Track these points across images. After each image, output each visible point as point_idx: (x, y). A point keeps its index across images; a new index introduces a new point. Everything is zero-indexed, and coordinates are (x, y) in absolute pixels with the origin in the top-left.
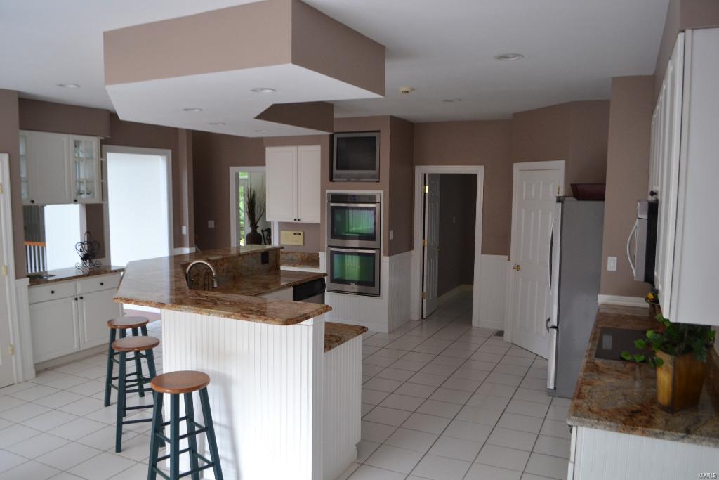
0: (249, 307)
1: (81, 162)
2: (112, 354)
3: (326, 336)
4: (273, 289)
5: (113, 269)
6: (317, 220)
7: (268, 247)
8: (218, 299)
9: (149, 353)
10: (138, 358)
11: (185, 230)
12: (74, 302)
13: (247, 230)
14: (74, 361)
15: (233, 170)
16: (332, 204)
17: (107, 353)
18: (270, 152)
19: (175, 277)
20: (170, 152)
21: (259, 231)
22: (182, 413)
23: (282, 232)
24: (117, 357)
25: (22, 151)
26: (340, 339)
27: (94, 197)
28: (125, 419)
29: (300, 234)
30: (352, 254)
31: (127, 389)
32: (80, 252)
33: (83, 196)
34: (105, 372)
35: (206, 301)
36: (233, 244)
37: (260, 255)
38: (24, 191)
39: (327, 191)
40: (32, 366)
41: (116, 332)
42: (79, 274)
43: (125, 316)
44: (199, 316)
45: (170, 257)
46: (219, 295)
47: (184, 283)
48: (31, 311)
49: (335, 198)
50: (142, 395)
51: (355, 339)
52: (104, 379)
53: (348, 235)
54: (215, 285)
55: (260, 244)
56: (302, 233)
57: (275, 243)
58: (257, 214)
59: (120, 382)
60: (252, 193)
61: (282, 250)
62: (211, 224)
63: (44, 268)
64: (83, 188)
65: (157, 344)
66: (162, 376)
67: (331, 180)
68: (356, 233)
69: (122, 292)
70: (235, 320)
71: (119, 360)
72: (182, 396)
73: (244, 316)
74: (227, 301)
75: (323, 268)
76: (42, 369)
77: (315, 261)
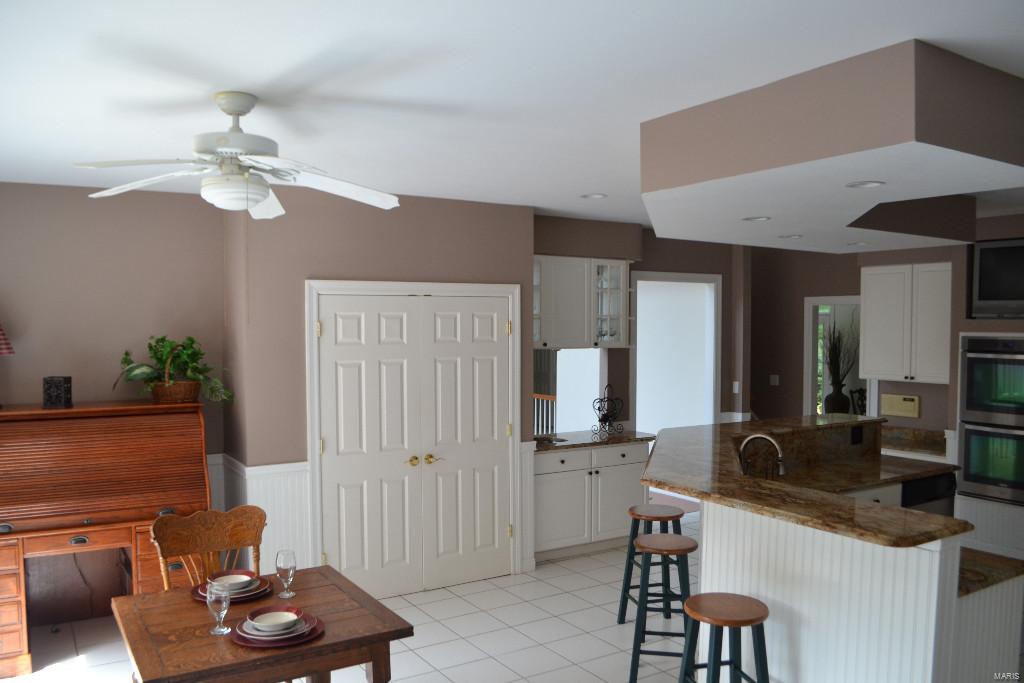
0: (836, 512)
1: (604, 295)
2: (632, 554)
3: (962, 571)
4: (868, 484)
5: (638, 437)
6: (944, 378)
7: (861, 418)
8: (788, 494)
9: (682, 558)
10: (665, 563)
11: (737, 387)
12: (587, 477)
13: (826, 389)
14: (583, 555)
15: (809, 302)
16: (971, 355)
17: (626, 550)
18: (867, 273)
19: (721, 454)
20: (719, 277)
21: (845, 391)
22: (725, 655)
23: (883, 396)
24: (638, 559)
25: (536, 281)
26: (986, 579)
27: (619, 339)
28: (644, 647)
29: (913, 400)
30: (1001, 436)
31: (649, 605)
32: (598, 412)
33: (606, 338)
34: (621, 575)
35: (770, 496)
36: (807, 411)
37: (849, 430)
38: (536, 330)
39: (962, 334)
40: (533, 554)
41: (639, 524)
42: (596, 440)
43: (650, 502)
44: (757, 517)
45: (715, 425)
46: (788, 488)
47: (736, 466)
48: (536, 484)
49: (974, 345)
50: (668, 616)
51: (1011, 581)
52: (620, 586)
53: (995, 404)
54: (781, 473)
55: (847, 412)
56: (916, 398)
57: (872, 412)
58: (843, 367)
59: (641, 595)
60: (837, 335)
61: (883, 424)
62: (775, 380)
63: (552, 428)
64: (606, 328)
65: (694, 547)
66: (699, 597)
67: (969, 316)
68: (1009, 402)
69: (653, 471)
70: (812, 529)
71: (640, 563)
72: (726, 630)
73: (828, 525)
74: (801, 499)
75: (952, 456)
76: (544, 560)
77: (938, 445)
